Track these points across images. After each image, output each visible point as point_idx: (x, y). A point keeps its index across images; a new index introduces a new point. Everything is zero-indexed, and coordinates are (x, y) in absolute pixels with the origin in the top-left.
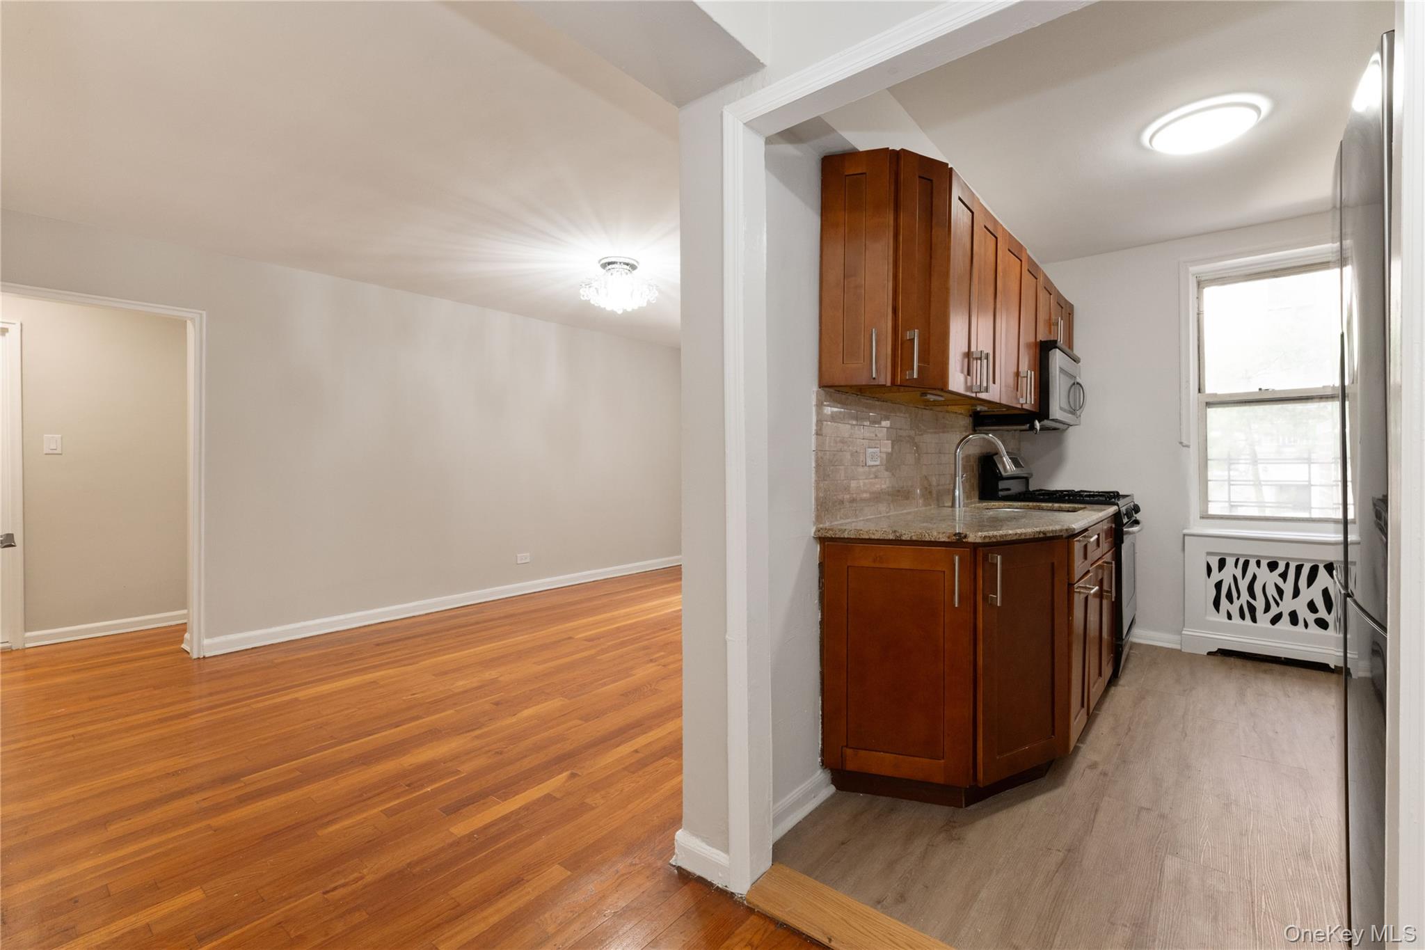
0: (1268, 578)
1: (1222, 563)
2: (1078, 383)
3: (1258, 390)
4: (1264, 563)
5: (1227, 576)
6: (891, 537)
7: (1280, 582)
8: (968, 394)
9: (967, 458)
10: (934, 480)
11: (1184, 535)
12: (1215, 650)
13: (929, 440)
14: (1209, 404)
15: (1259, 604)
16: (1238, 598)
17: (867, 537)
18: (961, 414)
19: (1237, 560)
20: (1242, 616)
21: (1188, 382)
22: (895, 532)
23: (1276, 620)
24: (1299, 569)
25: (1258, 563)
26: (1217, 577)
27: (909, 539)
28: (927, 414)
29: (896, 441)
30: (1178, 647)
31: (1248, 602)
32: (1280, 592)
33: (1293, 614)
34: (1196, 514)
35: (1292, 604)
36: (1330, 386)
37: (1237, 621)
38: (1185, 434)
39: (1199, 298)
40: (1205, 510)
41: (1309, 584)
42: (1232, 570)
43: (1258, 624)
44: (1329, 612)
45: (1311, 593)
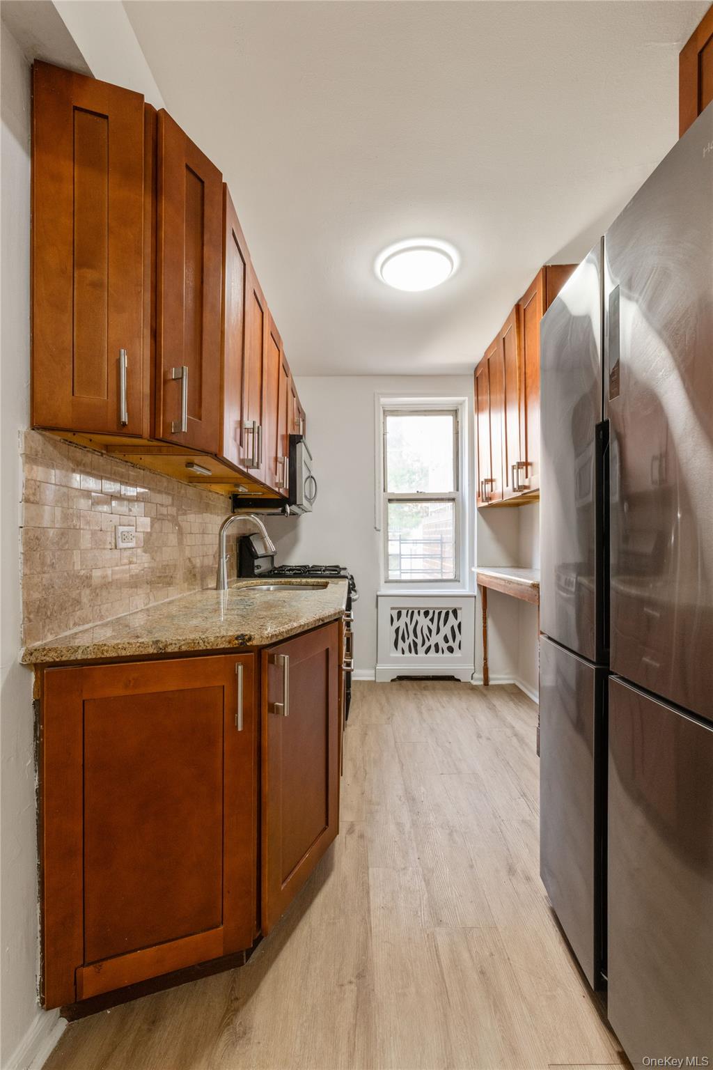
0: (424, 622)
1: (399, 614)
2: (312, 477)
3: (416, 493)
4: (422, 612)
5: (401, 624)
6: (151, 650)
7: (430, 624)
8: (241, 467)
10: (198, 562)
11: (377, 596)
12: (396, 678)
13: (193, 520)
14: (390, 501)
15: (419, 641)
16: (408, 639)
17: (114, 654)
18: (222, 495)
19: (408, 611)
20: (411, 651)
21: (379, 483)
22: (157, 642)
23: (427, 651)
24: (440, 613)
25: (419, 612)
26: (396, 624)
27: (176, 650)
28: (191, 491)
29: (157, 519)
30: (373, 679)
31: (413, 640)
32: (430, 631)
33: (437, 645)
34: (382, 580)
35: (436, 639)
36: (450, 493)
37: (407, 654)
38: (377, 522)
39: (384, 423)
40: (387, 576)
41: (445, 625)
42: (404, 619)
43: (419, 655)
44: (454, 642)
45: (446, 630)
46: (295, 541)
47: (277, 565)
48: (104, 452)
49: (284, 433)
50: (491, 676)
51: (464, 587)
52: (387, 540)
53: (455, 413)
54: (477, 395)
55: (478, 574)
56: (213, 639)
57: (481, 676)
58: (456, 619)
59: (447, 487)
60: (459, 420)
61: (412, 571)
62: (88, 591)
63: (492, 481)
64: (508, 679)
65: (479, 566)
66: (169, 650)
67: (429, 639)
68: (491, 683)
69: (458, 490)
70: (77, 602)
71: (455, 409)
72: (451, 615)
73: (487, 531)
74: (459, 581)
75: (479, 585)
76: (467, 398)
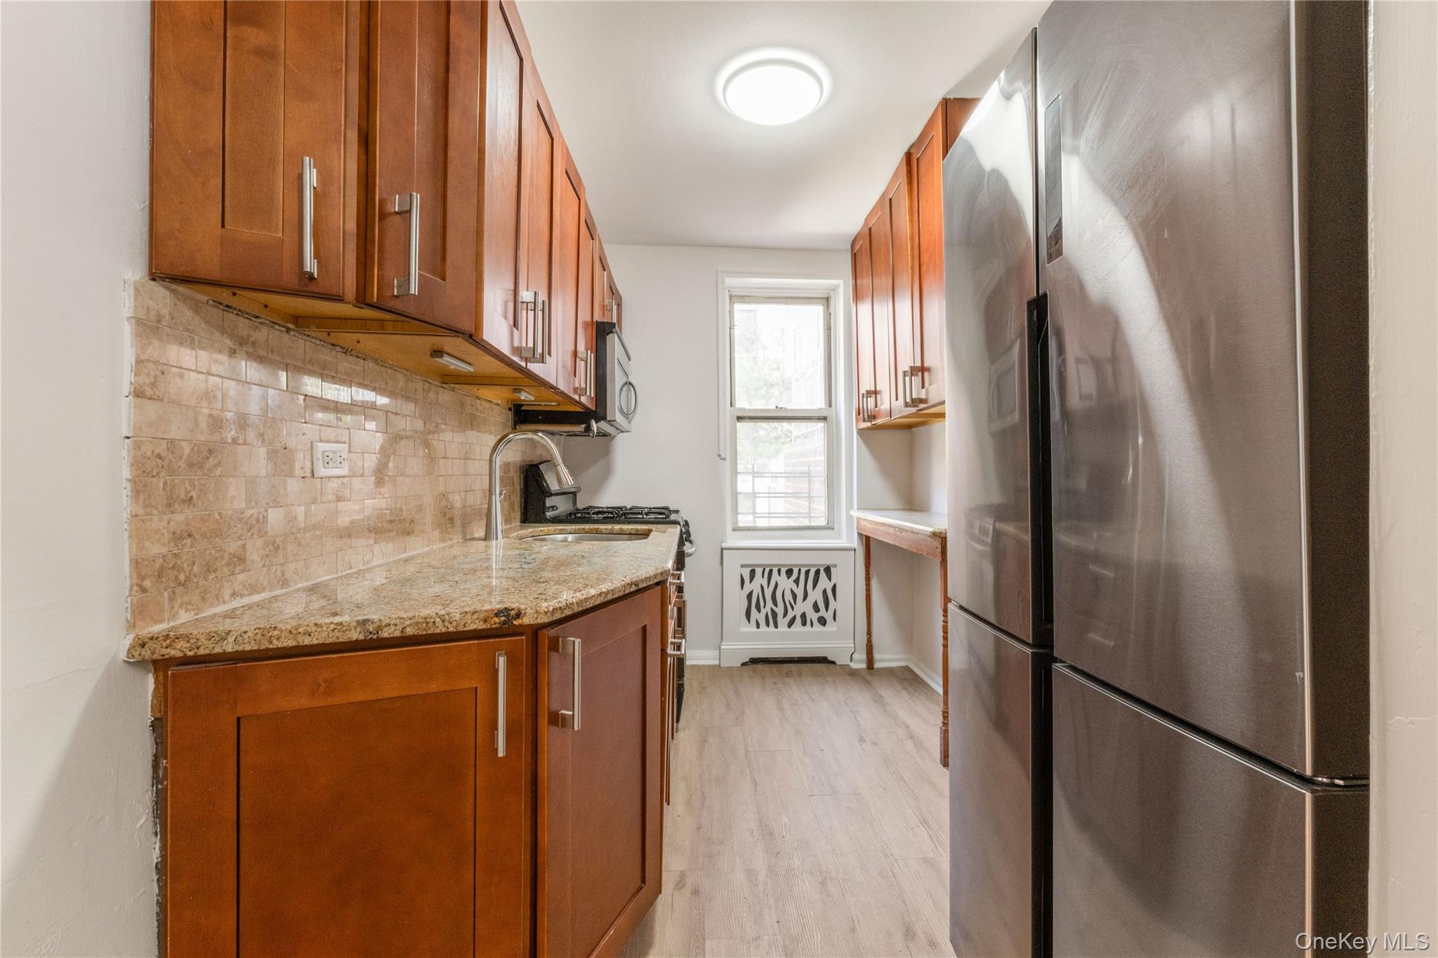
0: (786, 584)
1: (753, 573)
2: (630, 384)
3: (775, 408)
4: (783, 570)
5: (754, 587)
6: (355, 635)
7: (794, 586)
8: (516, 359)
9: (506, 467)
11: (722, 549)
12: (748, 660)
13: (450, 440)
14: (740, 418)
15: (780, 610)
16: (764, 607)
17: (291, 643)
18: (497, 404)
19: (764, 570)
20: (768, 625)
21: (724, 393)
22: (365, 622)
23: (790, 624)
24: (807, 573)
25: (779, 571)
26: (748, 587)
27: (397, 634)
28: (445, 396)
29: (394, 440)
30: (717, 662)
31: (772, 610)
32: (794, 596)
33: (803, 616)
34: (729, 527)
35: (803, 607)
36: (820, 409)
37: (763, 628)
38: (722, 448)
39: (731, 313)
40: (736, 522)
41: (814, 587)
42: (760, 580)
43: (780, 629)
44: (827, 610)
45: (815, 595)
46: (607, 473)
47: (580, 506)
48: (291, 326)
49: (589, 319)
50: (877, 656)
51: (839, 537)
52: (735, 473)
53: (827, 301)
54: (855, 277)
55: (858, 519)
56: (458, 617)
57: (864, 656)
58: (830, 580)
59: (817, 402)
60: (832, 311)
61: (770, 515)
62: (260, 542)
63: (876, 392)
64: (899, 660)
65: (859, 509)
66: (385, 634)
67: (793, 608)
68: (877, 665)
69: (830, 406)
70: (239, 560)
71: (826, 296)
72: (823, 574)
73: (870, 461)
74: (833, 529)
75: (860, 535)
76: (841, 282)
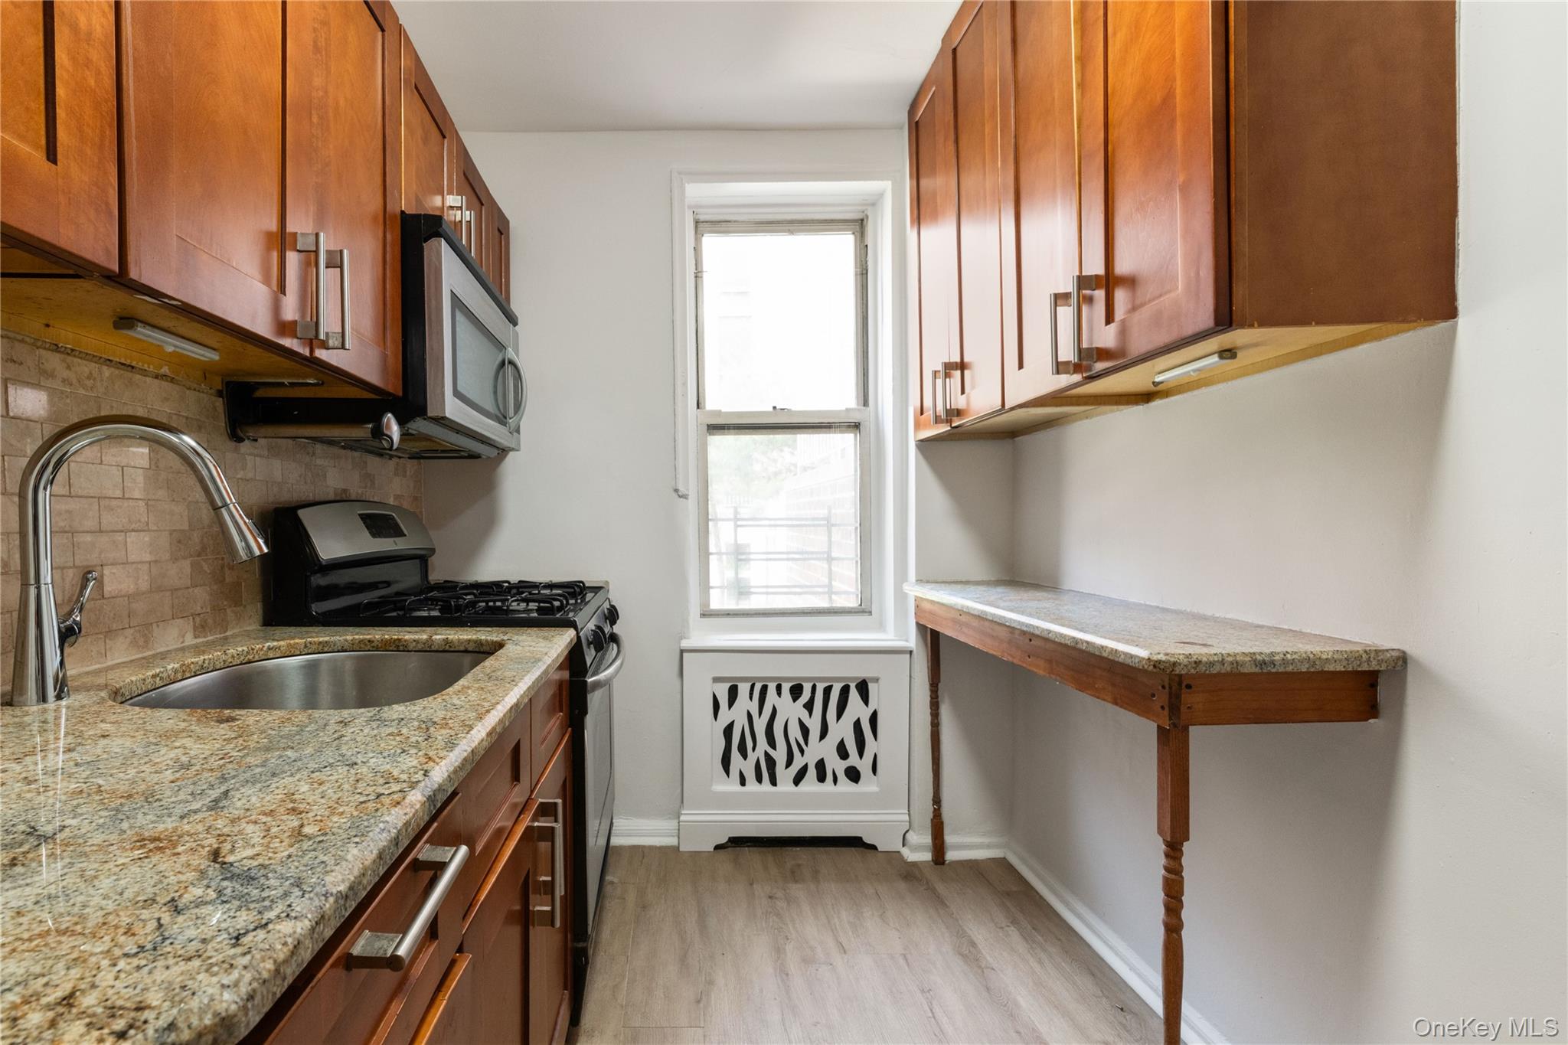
0: (790, 711)
1: (733, 693)
3: (771, 409)
4: (786, 688)
5: (737, 713)
7: (804, 714)
11: (682, 652)
12: (724, 840)
14: (713, 428)
15: (780, 755)
16: (754, 749)
19: (753, 686)
20: (759, 779)
21: (685, 384)
23: (798, 779)
24: (827, 691)
25: (779, 688)
26: (726, 716)
30: (672, 841)
31: (766, 753)
32: (805, 731)
33: (821, 766)
34: (694, 610)
35: (820, 749)
36: (847, 410)
37: (752, 786)
38: (680, 476)
39: (697, 250)
40: (706, 602)
41: (839, 716)
42: (745, 703)
43: (780, 788)
44: (861, 756)
45: (842, 730)
46: (489, 522)
50: (949, 839)
51: (881, 626)
52: (704, 519)
53: (859, 226)
54: (917, 174)
55: (917, 599)
57: (927, 839)
58: (866, 701)
59: (842, 399)
60: (869, 241)
61: (768, 590)
63: (962, 366)
64: (988, 846)
65: (919, 581)
67: (802, 751)
68: (951, 856)
69: (866, 403)
71: (860, 216)
72: (854, 695)
73: (939, 499)
74: (870, 613)
75: (921, 628)
76: (886, 185)
